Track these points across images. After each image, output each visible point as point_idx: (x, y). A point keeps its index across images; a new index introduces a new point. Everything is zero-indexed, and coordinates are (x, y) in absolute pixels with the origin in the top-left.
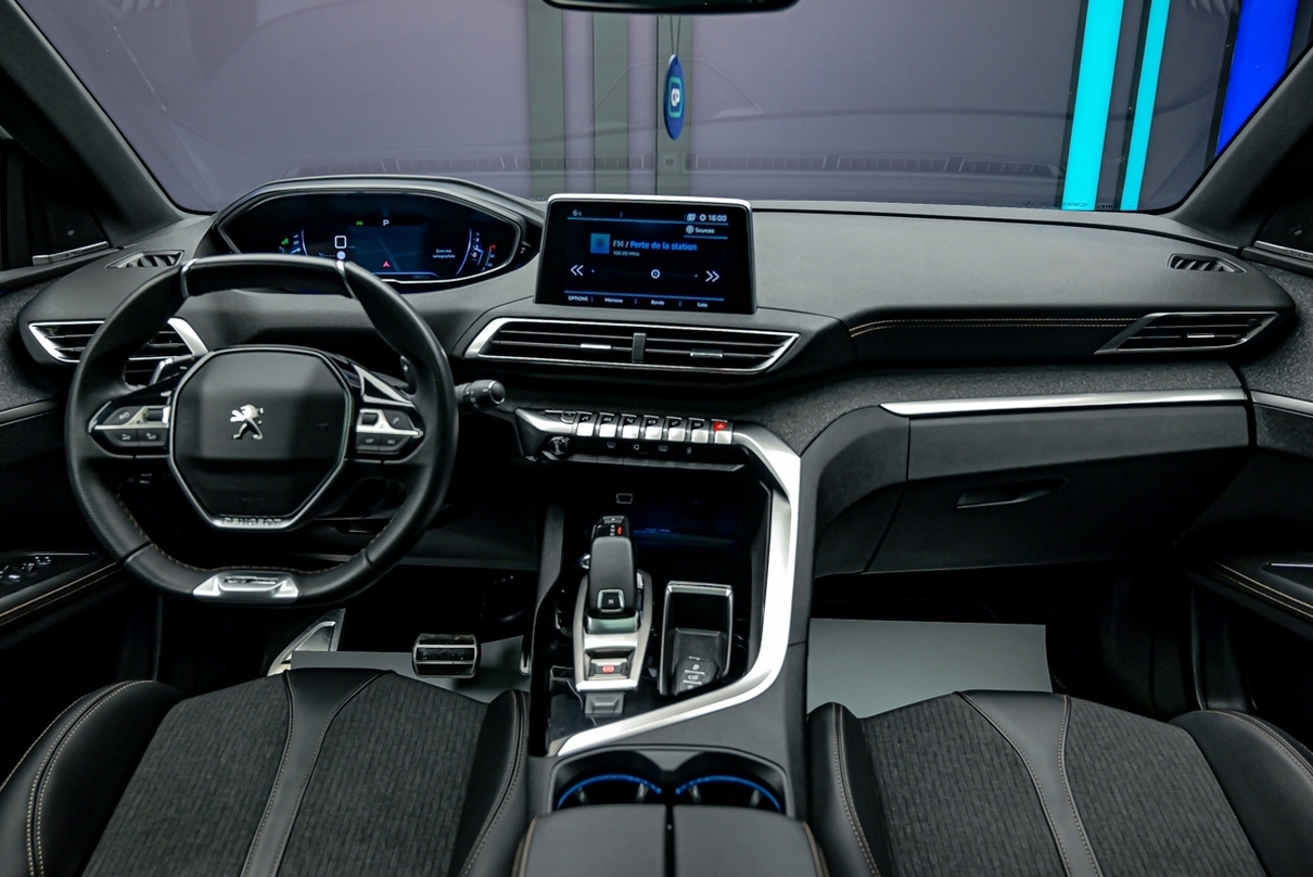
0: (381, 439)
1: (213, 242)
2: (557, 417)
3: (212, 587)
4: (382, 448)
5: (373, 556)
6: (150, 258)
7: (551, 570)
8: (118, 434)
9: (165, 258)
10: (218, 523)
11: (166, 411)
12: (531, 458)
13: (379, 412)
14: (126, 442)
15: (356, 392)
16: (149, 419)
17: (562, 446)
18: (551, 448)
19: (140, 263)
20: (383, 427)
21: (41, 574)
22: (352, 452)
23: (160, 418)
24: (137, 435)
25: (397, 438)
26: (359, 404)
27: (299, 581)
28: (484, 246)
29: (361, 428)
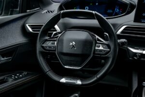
0: (101, 51)
1: (61, 8)
2: (138, 49)
3: (63, 80)
4: (101, 53)
5: (98, 77)
6: (48, 11)
7: (135, 86)
8: (46, 47)
9: (51, 11)
10: (66, 67)
11: (56, 43)
12: (131, 59)
13: (101, 45)
14: (48, 48)
15: (96, 40)
16: (53, 44)
17: (139, 56)
18: (136, 56)
19: (46, 12)
20: (101, 48)
21: (25, 76)
22: (94, 53)
23: (54, 44)
24: (50, 47)
25: (105, 51)
26: (96, 43)
27: (81, 81)
28: (119, 9)
29: (96, 48)
